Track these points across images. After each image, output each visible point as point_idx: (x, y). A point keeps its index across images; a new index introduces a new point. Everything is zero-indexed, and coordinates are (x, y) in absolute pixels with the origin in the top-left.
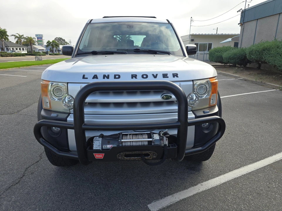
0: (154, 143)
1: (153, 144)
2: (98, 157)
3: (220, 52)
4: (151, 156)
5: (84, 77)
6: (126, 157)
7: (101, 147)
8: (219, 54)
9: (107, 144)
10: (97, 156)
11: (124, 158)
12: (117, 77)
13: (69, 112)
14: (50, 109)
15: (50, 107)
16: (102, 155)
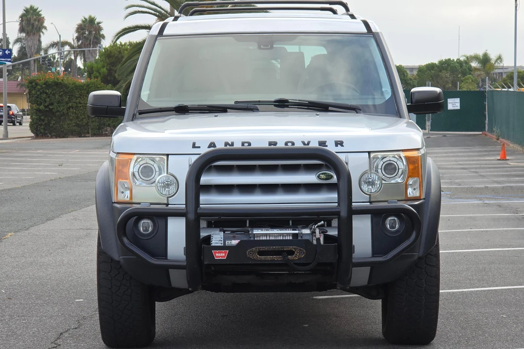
0: (301, 237)
1: (299, 238)
2: (219, 257)
4: (297, 254)
5: (194, 146)
6: (260, 256)
7: (222, 242)
9: (231, 239)
10: (217, 255)
11: (257, 257)
12: (247, 144)
13: (166, 202)
14: (131, 201)
15: (131, 198)
16: (225, 253)
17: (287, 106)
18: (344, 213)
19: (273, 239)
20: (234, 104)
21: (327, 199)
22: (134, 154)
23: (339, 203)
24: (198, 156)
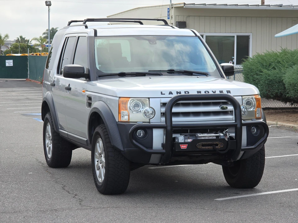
1: (219, 138)
2: (183, 148)
3: (274, 68)
4: (219, 146)
5: (162, 93)
6: (203, 147)
7: (184, 140)
8: (272, 72)
9: (187, 139)
10: (182, 147)
11: (201, 147)
12: (187, 93)
13: (148, 121)
14: (129, 121)
15: (129, 119)
16: (186, 146)
17: (173, 73)
18: (239, 126)
19: (207, 138)
20: (148, 72)
21: (230, 119)
22: (130, 98)
23: (235, 120)
24: (171, 98)
